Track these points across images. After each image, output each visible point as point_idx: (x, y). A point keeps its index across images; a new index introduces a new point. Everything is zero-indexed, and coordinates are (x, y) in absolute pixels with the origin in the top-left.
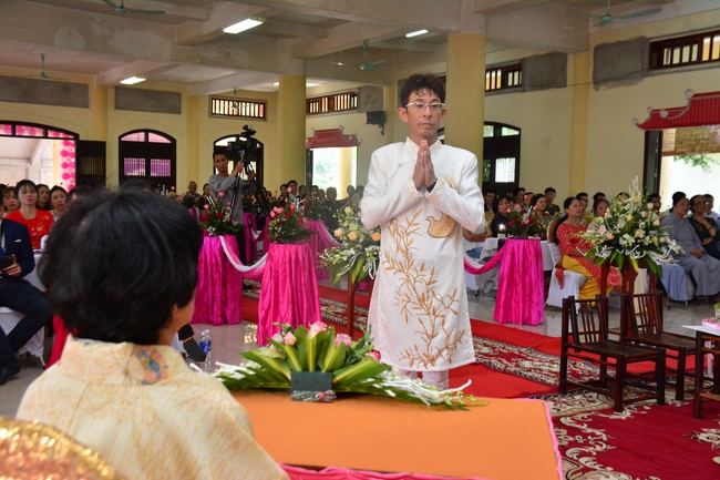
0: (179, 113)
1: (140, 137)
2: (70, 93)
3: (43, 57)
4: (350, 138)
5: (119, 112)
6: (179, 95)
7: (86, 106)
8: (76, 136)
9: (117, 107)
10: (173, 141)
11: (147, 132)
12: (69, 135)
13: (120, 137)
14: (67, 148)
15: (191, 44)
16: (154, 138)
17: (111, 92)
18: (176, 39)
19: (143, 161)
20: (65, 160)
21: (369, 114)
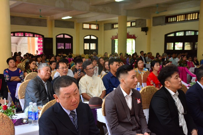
0: (74, 28)
1: (62, 36)
2: (41, 22)
3: (40, 10)
4: (132, 36)
5: (56, 28)
6: (73, 22)
7: (46, 26)
8: (43, 36)
9: (55, 26)
10: (72, 37)
11: (64, 34)
12: (40, 36)
13: (56, 36)
14: (39, 40)
15: (95, 5)
16: (66, 36)
17: (54, 21)
18: (91, 4)
19: (63, 44)
20: (39, 44)
21: (142, 28)
